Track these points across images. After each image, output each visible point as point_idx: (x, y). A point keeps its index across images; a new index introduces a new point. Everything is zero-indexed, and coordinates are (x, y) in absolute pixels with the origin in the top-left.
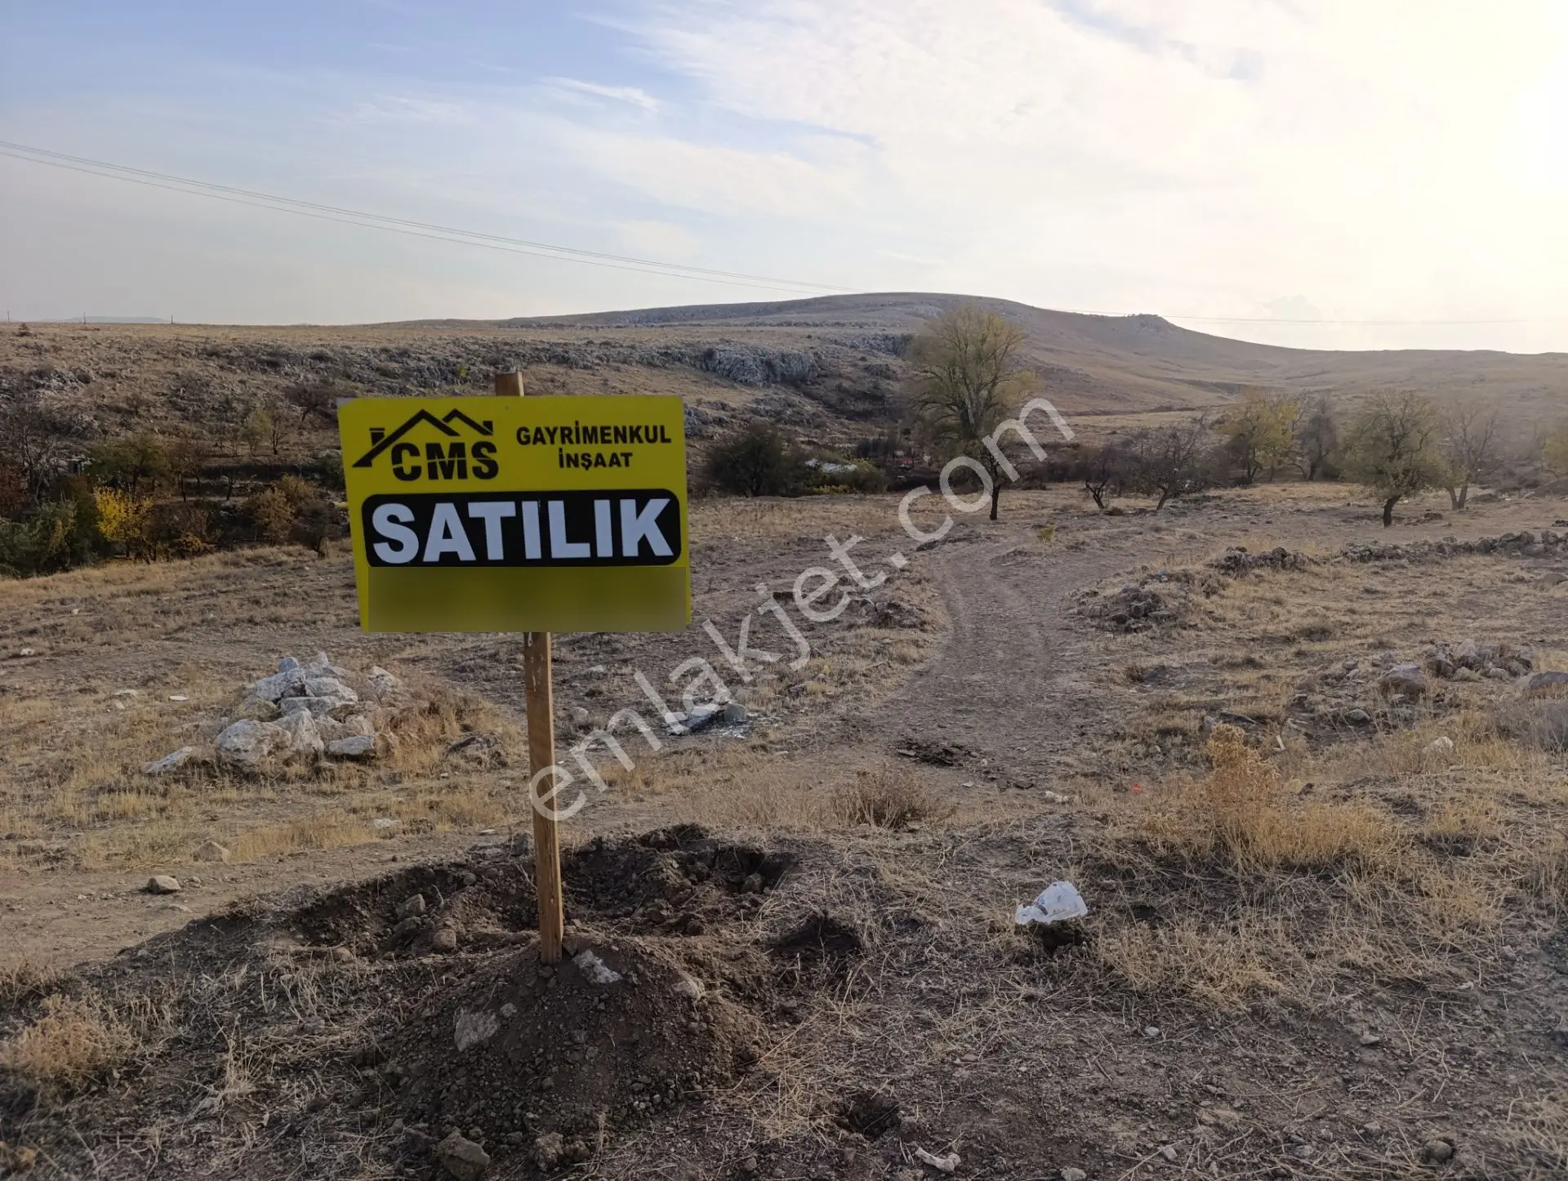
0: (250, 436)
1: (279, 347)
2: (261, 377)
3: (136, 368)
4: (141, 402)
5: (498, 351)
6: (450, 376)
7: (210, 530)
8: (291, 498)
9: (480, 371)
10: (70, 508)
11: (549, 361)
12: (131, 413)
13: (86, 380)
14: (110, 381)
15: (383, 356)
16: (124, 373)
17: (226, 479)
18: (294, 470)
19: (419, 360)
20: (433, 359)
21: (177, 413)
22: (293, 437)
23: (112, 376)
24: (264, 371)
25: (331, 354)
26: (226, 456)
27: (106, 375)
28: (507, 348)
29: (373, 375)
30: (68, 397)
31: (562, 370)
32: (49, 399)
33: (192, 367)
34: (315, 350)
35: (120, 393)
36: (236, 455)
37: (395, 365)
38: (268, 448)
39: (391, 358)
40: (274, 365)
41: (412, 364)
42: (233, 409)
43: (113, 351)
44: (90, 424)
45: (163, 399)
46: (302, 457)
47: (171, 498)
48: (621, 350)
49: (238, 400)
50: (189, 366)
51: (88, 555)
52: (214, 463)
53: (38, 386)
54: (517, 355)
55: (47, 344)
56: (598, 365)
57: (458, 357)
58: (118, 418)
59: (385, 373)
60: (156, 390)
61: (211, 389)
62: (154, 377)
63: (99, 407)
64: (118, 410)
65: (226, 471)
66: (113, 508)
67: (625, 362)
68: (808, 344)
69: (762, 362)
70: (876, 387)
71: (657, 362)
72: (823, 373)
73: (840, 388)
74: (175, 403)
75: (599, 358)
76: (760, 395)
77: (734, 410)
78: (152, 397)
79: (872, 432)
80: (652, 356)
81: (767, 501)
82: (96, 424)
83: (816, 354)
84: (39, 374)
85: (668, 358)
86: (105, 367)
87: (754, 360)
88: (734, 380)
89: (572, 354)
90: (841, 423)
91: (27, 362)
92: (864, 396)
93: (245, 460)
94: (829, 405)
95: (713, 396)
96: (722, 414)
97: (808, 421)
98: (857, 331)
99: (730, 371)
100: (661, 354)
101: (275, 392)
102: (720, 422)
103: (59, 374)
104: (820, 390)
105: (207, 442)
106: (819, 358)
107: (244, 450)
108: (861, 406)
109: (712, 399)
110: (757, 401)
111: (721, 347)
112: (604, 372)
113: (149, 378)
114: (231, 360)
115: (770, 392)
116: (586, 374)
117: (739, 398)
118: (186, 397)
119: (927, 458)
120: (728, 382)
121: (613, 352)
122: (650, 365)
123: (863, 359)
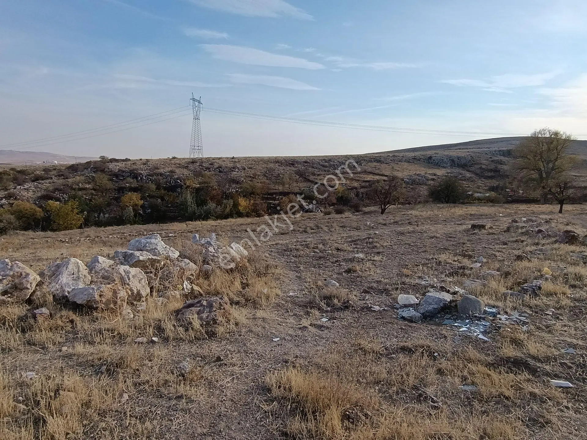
0: (283, 184)
2: (289, 168)
3: (257, 166)
4: (256, 175)
5: (359, 159)
7: (268, 210)
8: (291, 201)
10: (232, 202)
12: (253, 178)
13: (244, 169)
14: (250, 169)
16: (254, 167)
17: (275, 196)
18: (293, 193)
19: (334, 162)
21: (265, 178)
22: (295, 184)
23: (251, 168)
24: (290, 166)
26: (276, 189)
27: (249, 168)
29: (320, 167)
30: (239, 174)
31: (379, 164)
32: (234, 174)
33: (272, 165)
35: (251, 173)
36: (279, 189)
37: (327, 164)
38: (287, 187)
39: (326, 162)
40: (293, 164)
41: (332, 163)
42: (280, 177)
44: (243, 181)
45: (262, 174)
46: (296, 190)
47: (259, 201)
48: (399, 158)
49: (282, 174)
50: (271, 166)
51: (234, 215)
52: (272, 191)
53: (232, 171)
54: (364, 160)
55: (237, 161)
58: (250, 179)
59: (324, 166)
60: (261, 172)
61: (275, 171)
63: (246, 176)
64: (251, 177)
65: (275, 193)
66: (243, 202)
67: (400, 162)
68: (468, 154)
69: (450, 159)
70: (496, 167)
71: (411, 161)
72: (474, 163)
73: (481, 168)
74: (265, 175)
75: (391, 160)
76: (449, 171)
77: (439, 176)
78: (260, 174)
79: (494, 183)
80: (410, 159)
81: (452, 205)
82: (244, 181)
83: (471, 156)
84: (234, 168)
85: (415, 160)
86: (250, 166)
87: (447, 159)
88: (439, 166)
89: (382, 159)
90: (481, 180)
91: (232, 165)
92: (491, 170)
93: (281, 191)
94: (477, 174)
95: (431, 171)
96: (434, 177)
97: (468, 179)
98: (488, 149)
99: (437, 163)
100: (413, 159)
101: (292, 172)
102: (433, 180)
103: (238, 168)
104: (473, 169)
105: (272, 186)
106: (473, 158)
107: (281, 188)
108: (490, 174)
109: (431, 172)
110: (448, 173)
111: (434, 155)
112: (392, 164)
113: (260, 169)
114: (282, 164)
115: (453, 170)
116: (386, 166)
117: (440, 172)
118: (268, 174)
119: (521, 192)
120: (436, 167)
121: (396, 158)
122: (409, 162)
123: (491, 158)
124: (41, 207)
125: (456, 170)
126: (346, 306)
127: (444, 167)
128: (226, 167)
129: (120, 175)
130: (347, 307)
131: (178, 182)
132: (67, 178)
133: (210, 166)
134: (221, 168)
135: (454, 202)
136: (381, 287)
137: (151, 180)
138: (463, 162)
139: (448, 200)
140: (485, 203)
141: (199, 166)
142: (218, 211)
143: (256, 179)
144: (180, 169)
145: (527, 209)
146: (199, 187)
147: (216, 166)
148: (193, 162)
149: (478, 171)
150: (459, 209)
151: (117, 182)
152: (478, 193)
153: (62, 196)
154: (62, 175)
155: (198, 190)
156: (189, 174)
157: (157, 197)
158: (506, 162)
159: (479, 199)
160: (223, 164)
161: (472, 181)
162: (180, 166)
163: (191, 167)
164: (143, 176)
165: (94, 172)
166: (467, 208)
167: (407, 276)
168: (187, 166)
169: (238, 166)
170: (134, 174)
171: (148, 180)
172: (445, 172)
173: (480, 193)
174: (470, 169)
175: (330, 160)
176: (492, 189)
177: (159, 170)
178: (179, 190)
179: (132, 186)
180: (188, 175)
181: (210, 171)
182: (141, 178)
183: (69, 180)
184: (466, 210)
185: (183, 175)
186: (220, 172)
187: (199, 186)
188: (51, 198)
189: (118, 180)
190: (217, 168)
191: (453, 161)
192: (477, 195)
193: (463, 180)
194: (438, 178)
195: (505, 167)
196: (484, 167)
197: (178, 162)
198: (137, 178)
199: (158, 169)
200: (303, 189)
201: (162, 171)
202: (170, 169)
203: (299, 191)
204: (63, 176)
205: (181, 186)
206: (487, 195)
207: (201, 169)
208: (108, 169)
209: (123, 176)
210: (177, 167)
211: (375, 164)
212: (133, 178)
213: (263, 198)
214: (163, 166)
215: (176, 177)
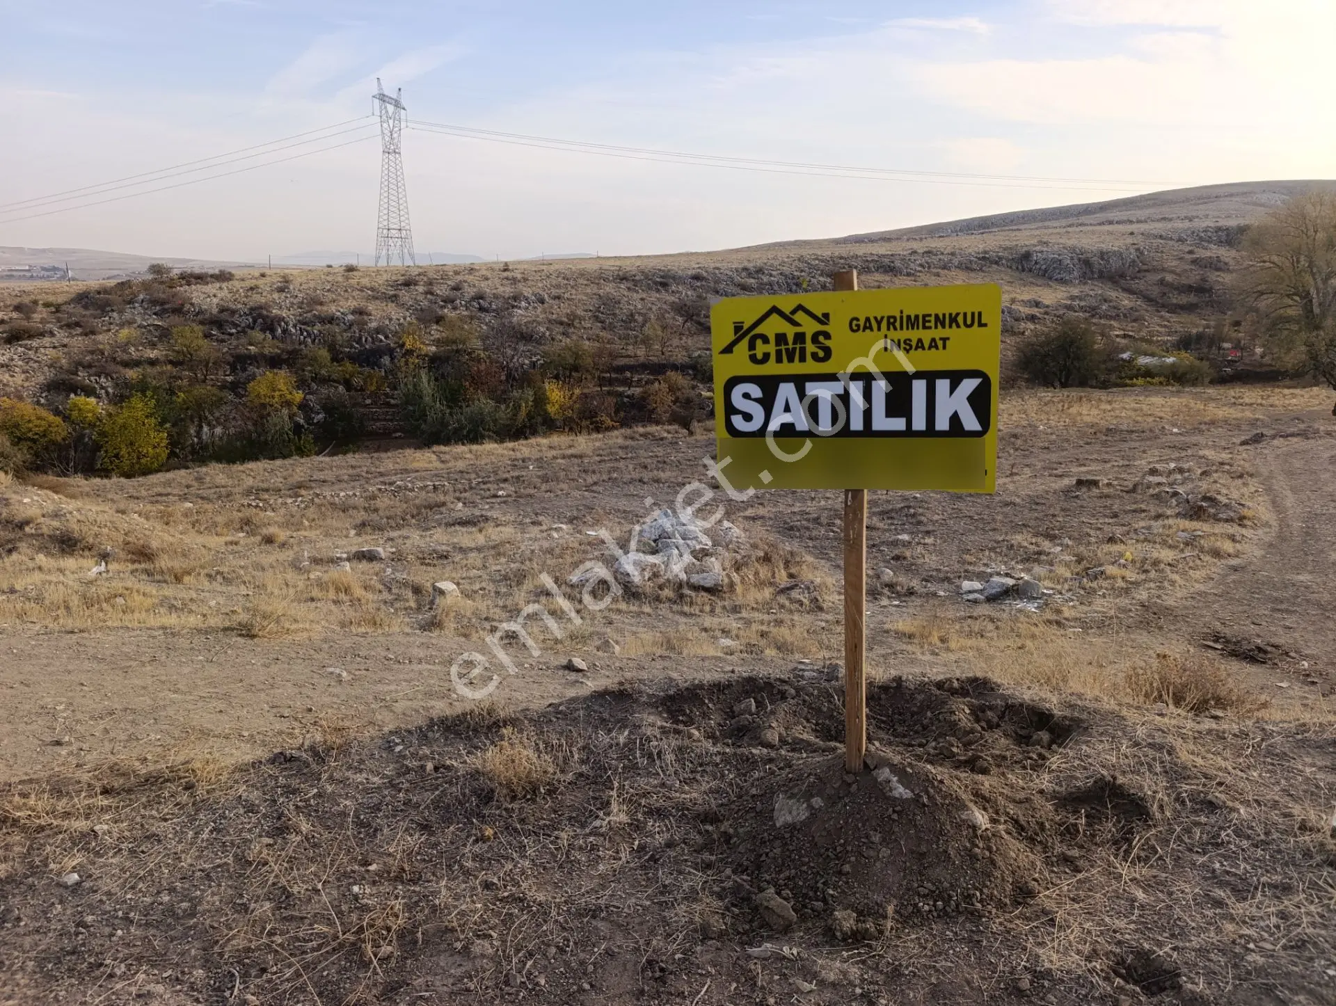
0: (646, 341)
1: (669, 271)
2: (655, 295)
3: (574, 292)
4: (576, 317)
5: (835, 264)
6: (794, 288)
7: (617, 412)
8: (672, 389)
9: (819, 282)
10: (530, 394)
11: (877, 271)
12: (569, 325)
13: (542, 301)
14: (557, 302)
15: (744, 274)
16: (566, 296)
17: (628, 374)
18: (675, 367)
19: (771, 275)
20: (781, 274)
21: (599, 324)
22: (676, 342)
23: (558, 298)
24: (658, 291)
25: (705, 274)
26: (629, 356)
27: (554, 298)
28: (842, 261)
29: (735, 290)
30: (531, 313)
31: (888, 278)
32: (520, 315)
33: (609, 289)
34: (694, 272)
35: (561, 310)
36: (636, 356)
37: (752, 281)
38: (657, 350)
39: (750, 275)
40: (664, 285)
41: (765, 279)
42: (635, 321)
43: (560, 279)
44: (543, 334)
45: (590, 314)
46: (680, 357)
47: (592, 388)
48: (941, 257)
49: (639, 313)
50: (607, 289)
51: (540, 429)
52: (621, 362)
53: (513, 307)
55: (519, 276)
56: (920, 271)
57: (802, 271)
58: (561, 329)
59: (745, 287)
60: (586, 307)
61: (621, 306)
62: (584, 298)
63: (550, 321)
64: (561, 323)
65: (631, 368)
66: (556, 394)
67: (944, 268)
68: (1130, 240)
69: (1079, 260)
70: (1204, 280)
71: (975, 266)
72: (1145, 267)
73: (1162, 282)
74: (597, 317)
75: (921, 265)
76: (1075, 291)
77: (1047, 307)
78: (582, 313)
79: (1195, 325)
80: (971, 261)
81: (1074, 393)
82: (548, 333)
83: (1138, 250)
84: (515, 298)
85: (986, 262)
86: (554, 292)
87: (1072, 258)
88: (1050, 278)
89: (898, 264)
90: (1161, 317)
91: (508, 290)
92: (1190, 289)
93: (642, 359)
94: (1149, 299)
95: (1027, 294)
96: (1035, 311)
97: (1125, 316)
98: (1187, 224)
99: (1046, 271)
100: (979, 259)
101: (664, 306)
102: (1032, 318)
103: (527, 299)
104: (1139, 285)
105: (617, 346)
106: (1142, 253)
107: (641, 352)
108: (1184, 299)
109: (1026, 297)
110: (1072, 298)
111: (1038, 248)
112: (925, 278)
113: (582, 299)
114: (636, 283)
115: (1086, 289)
116: (908, 281)
117: (1052, 296)
118: (604, 311)
119: (1259, 350)
120: (1040, 282)
121: (934, 259)
122: (968, 269)
123: (1191, 252)
124: (57, 412)
125: (1095, 290)
126: (911, 592)
127: (1062, 281)
128: (496, 297)
129: (227, 321)
130: (912, 594)
131: (381, 341)
132: (93, 333)
133: (453, 294)
134: (482, 298)
135: (1083, 383)
136: (941, 575)
137: (309, 335)
138: (1115, 264)
139: (1067, 378)
140: (1161, 383)
141: (426, 293)
142: (501, 419)
143: (575, 327)
144: (378, 302)
145: (1259, 401)
146: (435, 354)
147: (470, 292)
148: (407, 284)
149: (1155, 292)
150: (1089, 406)
151: (223, 341)
152: (1146, 354)
153: (97, 383)
154: (77, 324)
155: (434, 362)
156: (405, 319)
157: (335, 381)
158: (1232, 262)
159: (1148, 373)
160: (485, 287)
161: (1135, 321)
162: (376, 295)
163: (405, 295)
164: (287, 323)
165: (155, 314)
166: (1110, 402)
167: (970, 564)
168: (395, 296)
169: (527, 292)
170: (263, 320)
171: (302, 334)
172: (1066, 295)
173: (1153, 355)
174: (1134, 285)
175: (760, 271)
176: (1185, 343)
177: (325, 308)
178: (386, 360)
179: (266, 351)
180: (402, 320)
181: (455, 308)
182: (285, 331)
183: (100, 337)
184: (1109, 407)
185: (391, 320)
186: (481, 309)
187: (434, 349)
188: (74, 388)
189: (226, 337)
190: (473, 299)
191: (1087, 263)
192: (1143, 361)
193: (1111, 318)
194: (1046, 313)
195: (1227, 278)
196: (1169, 278)
197: (365, 281)
198: (272, 331)
199: (321, 304)
200: (696, 354)
201: (332, 309)
202: (353, 304)
203: (687, 359)
204: (80, 326)
205: (391, 352)
206: (1170, 360)
207: (430, 301)
208: (192, 304)
209: (235, 325)
210: (368, 299)
211: (878, 277)
212: (263, 330)
213: (602, 382)
214: (331, 296)
215: (374, 325)
